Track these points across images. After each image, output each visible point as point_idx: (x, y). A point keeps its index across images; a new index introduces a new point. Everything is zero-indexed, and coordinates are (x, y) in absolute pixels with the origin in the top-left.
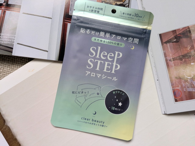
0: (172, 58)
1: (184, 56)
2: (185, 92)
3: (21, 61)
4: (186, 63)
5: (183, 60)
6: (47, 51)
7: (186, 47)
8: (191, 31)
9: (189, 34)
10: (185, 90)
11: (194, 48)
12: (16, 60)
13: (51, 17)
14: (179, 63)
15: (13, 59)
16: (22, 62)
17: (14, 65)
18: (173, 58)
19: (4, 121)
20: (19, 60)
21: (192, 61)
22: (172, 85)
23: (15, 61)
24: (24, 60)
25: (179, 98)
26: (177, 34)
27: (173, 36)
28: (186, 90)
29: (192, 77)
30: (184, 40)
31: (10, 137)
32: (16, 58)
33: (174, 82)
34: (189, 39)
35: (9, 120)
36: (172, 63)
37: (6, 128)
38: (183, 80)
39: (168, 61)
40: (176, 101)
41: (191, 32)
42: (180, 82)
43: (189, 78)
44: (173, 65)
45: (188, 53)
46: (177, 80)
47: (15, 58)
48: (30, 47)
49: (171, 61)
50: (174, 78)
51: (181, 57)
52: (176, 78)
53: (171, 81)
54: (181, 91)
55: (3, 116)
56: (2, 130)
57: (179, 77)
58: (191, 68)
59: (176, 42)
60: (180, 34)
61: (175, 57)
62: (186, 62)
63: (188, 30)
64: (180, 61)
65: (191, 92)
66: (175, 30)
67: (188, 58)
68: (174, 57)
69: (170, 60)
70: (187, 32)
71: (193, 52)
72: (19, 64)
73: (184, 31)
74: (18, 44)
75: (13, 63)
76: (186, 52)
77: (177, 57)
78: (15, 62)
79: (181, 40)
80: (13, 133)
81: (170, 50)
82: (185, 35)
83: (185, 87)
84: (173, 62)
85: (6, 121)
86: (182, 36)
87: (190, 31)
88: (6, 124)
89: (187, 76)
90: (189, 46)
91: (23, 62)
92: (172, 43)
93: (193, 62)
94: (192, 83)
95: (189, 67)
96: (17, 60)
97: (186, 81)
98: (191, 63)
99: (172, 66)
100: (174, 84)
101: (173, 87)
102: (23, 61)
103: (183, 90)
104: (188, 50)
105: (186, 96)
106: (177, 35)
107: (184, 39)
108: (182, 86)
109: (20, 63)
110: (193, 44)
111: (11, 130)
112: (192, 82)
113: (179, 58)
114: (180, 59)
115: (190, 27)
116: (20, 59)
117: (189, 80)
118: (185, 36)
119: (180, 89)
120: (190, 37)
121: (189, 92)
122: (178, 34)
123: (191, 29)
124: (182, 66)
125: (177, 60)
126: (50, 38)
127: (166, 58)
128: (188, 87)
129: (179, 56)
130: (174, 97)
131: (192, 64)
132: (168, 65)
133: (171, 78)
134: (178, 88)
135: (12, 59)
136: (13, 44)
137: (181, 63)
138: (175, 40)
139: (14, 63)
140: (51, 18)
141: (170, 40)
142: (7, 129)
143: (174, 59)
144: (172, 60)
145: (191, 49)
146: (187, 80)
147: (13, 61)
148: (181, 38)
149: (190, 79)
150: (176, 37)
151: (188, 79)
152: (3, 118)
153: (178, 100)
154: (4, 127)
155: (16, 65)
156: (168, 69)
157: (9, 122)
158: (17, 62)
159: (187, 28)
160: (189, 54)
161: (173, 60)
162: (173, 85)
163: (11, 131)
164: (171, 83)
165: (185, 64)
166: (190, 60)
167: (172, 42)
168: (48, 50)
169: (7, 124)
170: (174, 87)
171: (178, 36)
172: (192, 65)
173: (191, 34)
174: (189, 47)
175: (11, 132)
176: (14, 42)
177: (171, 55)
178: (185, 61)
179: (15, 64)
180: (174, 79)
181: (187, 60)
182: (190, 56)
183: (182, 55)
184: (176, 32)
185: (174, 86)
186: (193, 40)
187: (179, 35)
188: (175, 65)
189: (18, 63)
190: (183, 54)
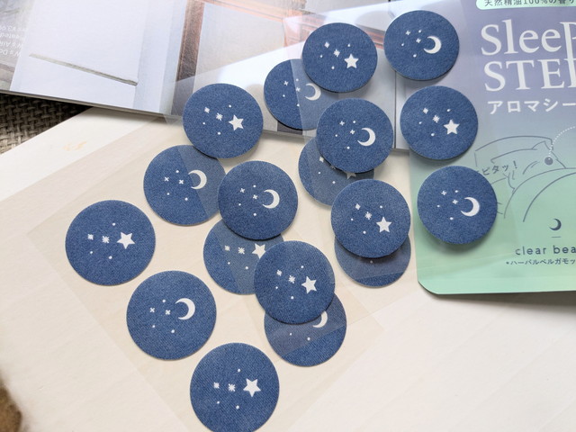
3: (35, 122)
6: (134, 84)
12: (18, 118)
15: (10, 113)
16: (39, 123)
17: (13, 135)
20: (28, 117)
23: (13, 120)
24: (49, 119)
32: (20, 113)
48: (75, 66)
72: (29, 129)
75: (7, 128)
78: (15, 125)
102: (42, 120)
109: (32, 127)
116: (34, 116)
126: (144, 42)
135: (6, 116)
136: (17, 57)
139: (11, 129)
147: (7, 122)
155: (19, 134)
158: (21, 124)
168: (135, 80)
176: (18, 50)
179: (16, 131)
189: (24, 126)
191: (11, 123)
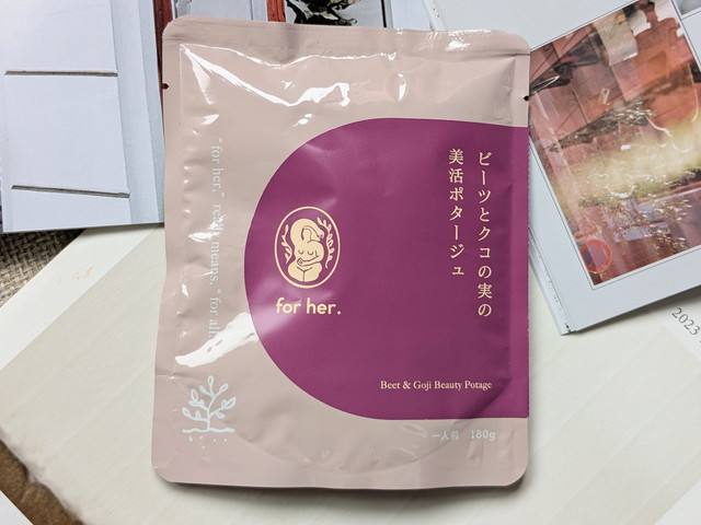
0: (556, 140)
1: (595, 127)
2: (619, 243)
3: (32, 248)
4: (606, 148)
5: (595, 140)
6: (127, 196)
7: (597, 96)
8: (602, 37)
9: (597, 51)
10: (617, 240)
11: (621, 94)
12: (12, 247)
13: (115, 71)
14: (581, 153)
16: (36, 249)
17: (12, 267)
18: (560, 141)
19: (24, 470)
20: (23, 244)
21: (623, 139)
22: (575, 230)
23: (9, 251)
25: (606, 267)
26: (560, 56)
27: (547, 66)
28: (621, 237)
29: (634, 193)
30: (585, 72)
31: (57, 521)
33: (578, 219)
34: (599, 65)
35: (40, 464)
36: (559, 158)
37: (35, 492)
38: (606, 208)
39: (547, 151)
40: (597, 280)
41: (604, 42)
42: (598, 216)
43: (624, 196)
44: (566, 163)
45: (606, 114)
46: (587, 212)
47: (9, 239)
48: (62, 190)
49: (556, 150)
50: (576, 205)
51: (585, 131)
52: (583, 204)
53: (567, 219)
54: (606, 247)
55: (16, 454)
56: (23, 501)
57: (591, 198)
58: (623, 162)
59: (563, 82)
60: (569, 54)
61: (566, 134)
62: (604, 146)
63: (591, 35)
64: (586, 145)
65: (639, 240)
66: (551, 44)
67: (607, 132)
68: (562, 137)
69: (553, 149)
70: (589, 43)
71: (620, 109)
72: (27, 258)
73: (580, 42)
74: (14, 187)
76: (597, 113)
77: (573, 134)
78: (11, 256)
79: (576, 73)
80: (63, 504)
81: (545, 116)
82: (587, 54)
83: (616, 229)
84: (561, 153)
85: (30, 468)
86: (575, 58)
87: (598, 40)
88: (32, 480)
89: (617, 191)
90: (604, 89)
91: (41, 251)
92: (547, 90)
93: (628, 141)
94: (636, 212)
95: (616, 162)
96: (16, 247)
97: (616, 208)
98: (620, 145)
99: (562, 168)
100: (581, 225)
101: (578, 237)
102: (38, 245)
103: (612, 241)
104: (604, 102)
105: (624, 257)
106: (559, 60)
107: (584, 69)
108: (605, 226)
109: (30, 255)
110: (616, 82)
111: (56, 494)
112: (636, 207)
113: (580, 136)
114: (585, 139)
115: (595, 25)
116: (29, 242)
117: (624, 203)
118: (587, 58)
119: (601, 239)
120: (604, 60)
121: (634, 243)
122: (564, 57)
123: (600, 31)
124: (593, 160)
125: (574, 143)
126: (124, 144)
127: (538, 142)
128: (625, 228)
129: (579, 130)
130: (589, 269)
131: (624, 147)
132: (550, 165)
133: (565, 207)
134: (594, 237)
137: (589, 152)
138: (557, 78)
139: (9, 261)
140: (116, 75)
141: (541, 78)
142: (38, 495)
143: (564, 143)
144: (558, 146)
145: (612, 99)
146: (619, 206)
147: (2, 254)
148: (575, 67)
149: (626, 199)
150: (557, 68)
151: (621, 199)
152: (16, 460)
153: (601, 276)
154: (27, 492)
155: (19, 265)
156: (550, 179)
157: (43, 469)
158: (17, 254)
159: (588, 31)
160: (608, 115)
161: (562, 147)
162: (578, 230)
163: (56, 498)
164: (569, 223)
165: (602, 152)
166: (616, 138)
167: (549, 87)
168: (127, 191)
169: (37, 477)
170: (581, 236)
171: (563, 61)
172: (624, 151)
173: (605, 49)
174: (606, 92)
175: (58, 503)
177: (552, 131)
178: (601, 143)
179: (15, 263)
180: (575, 208)
181: (606, 137)
182: (615, 123)
183: (588, 125)
184: (554, 49)
185: (581, 232)
186: (614, 70)
187: (567, 59)
188: (570, 162)
189: (22, 256)
190: (589, 122)
191: (7, 255)
